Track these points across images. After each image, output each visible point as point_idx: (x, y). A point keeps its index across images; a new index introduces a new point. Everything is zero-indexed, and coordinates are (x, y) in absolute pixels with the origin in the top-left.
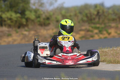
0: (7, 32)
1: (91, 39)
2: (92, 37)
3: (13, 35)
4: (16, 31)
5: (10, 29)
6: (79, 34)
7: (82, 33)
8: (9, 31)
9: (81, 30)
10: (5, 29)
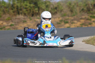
0: (23, 19)
1: (89, 26)
2: (90, 24)
3: (28, 21)
4: (29, 18)
5: (26, 17)
6: (80, 21)
7: (83, 21)
8: (24, 18)
9: (82, 19)
10: (21, 17)
